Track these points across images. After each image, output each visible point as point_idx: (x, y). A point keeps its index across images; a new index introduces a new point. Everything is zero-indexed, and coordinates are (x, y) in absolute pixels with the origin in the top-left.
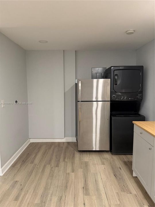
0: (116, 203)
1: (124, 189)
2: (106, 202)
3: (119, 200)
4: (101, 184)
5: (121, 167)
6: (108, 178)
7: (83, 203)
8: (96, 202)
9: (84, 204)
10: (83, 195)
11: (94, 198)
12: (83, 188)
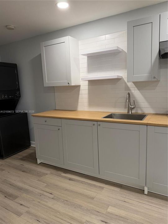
0: (44, 186)
1: (39, 175)
2: (37, 190)
3: (44, 183)
4: (19, 184)
5: (22, 164)
6: (19, 176)
7: (19, 205)
8: (28, 196)
9: (21, 205)
10: (13, 201)
11: (24, 195)
12: (6, 197)
